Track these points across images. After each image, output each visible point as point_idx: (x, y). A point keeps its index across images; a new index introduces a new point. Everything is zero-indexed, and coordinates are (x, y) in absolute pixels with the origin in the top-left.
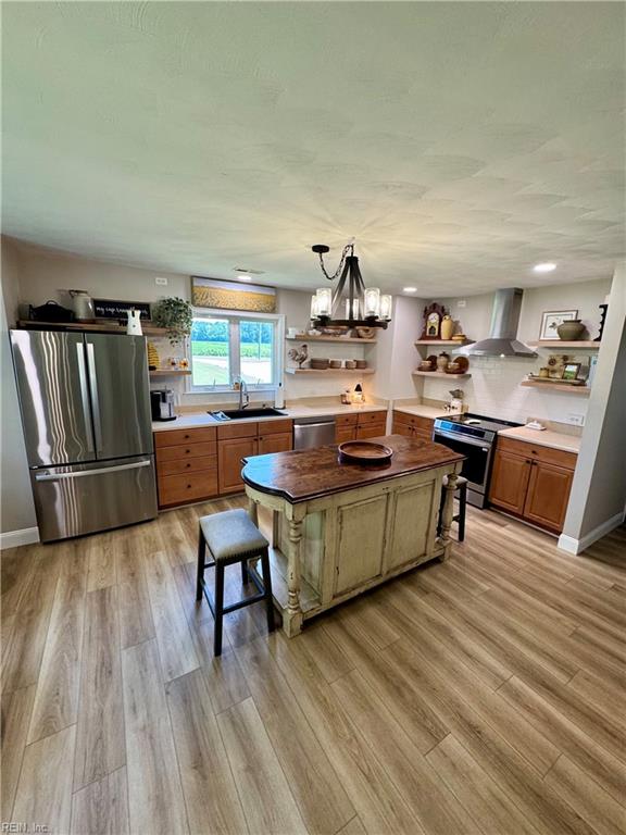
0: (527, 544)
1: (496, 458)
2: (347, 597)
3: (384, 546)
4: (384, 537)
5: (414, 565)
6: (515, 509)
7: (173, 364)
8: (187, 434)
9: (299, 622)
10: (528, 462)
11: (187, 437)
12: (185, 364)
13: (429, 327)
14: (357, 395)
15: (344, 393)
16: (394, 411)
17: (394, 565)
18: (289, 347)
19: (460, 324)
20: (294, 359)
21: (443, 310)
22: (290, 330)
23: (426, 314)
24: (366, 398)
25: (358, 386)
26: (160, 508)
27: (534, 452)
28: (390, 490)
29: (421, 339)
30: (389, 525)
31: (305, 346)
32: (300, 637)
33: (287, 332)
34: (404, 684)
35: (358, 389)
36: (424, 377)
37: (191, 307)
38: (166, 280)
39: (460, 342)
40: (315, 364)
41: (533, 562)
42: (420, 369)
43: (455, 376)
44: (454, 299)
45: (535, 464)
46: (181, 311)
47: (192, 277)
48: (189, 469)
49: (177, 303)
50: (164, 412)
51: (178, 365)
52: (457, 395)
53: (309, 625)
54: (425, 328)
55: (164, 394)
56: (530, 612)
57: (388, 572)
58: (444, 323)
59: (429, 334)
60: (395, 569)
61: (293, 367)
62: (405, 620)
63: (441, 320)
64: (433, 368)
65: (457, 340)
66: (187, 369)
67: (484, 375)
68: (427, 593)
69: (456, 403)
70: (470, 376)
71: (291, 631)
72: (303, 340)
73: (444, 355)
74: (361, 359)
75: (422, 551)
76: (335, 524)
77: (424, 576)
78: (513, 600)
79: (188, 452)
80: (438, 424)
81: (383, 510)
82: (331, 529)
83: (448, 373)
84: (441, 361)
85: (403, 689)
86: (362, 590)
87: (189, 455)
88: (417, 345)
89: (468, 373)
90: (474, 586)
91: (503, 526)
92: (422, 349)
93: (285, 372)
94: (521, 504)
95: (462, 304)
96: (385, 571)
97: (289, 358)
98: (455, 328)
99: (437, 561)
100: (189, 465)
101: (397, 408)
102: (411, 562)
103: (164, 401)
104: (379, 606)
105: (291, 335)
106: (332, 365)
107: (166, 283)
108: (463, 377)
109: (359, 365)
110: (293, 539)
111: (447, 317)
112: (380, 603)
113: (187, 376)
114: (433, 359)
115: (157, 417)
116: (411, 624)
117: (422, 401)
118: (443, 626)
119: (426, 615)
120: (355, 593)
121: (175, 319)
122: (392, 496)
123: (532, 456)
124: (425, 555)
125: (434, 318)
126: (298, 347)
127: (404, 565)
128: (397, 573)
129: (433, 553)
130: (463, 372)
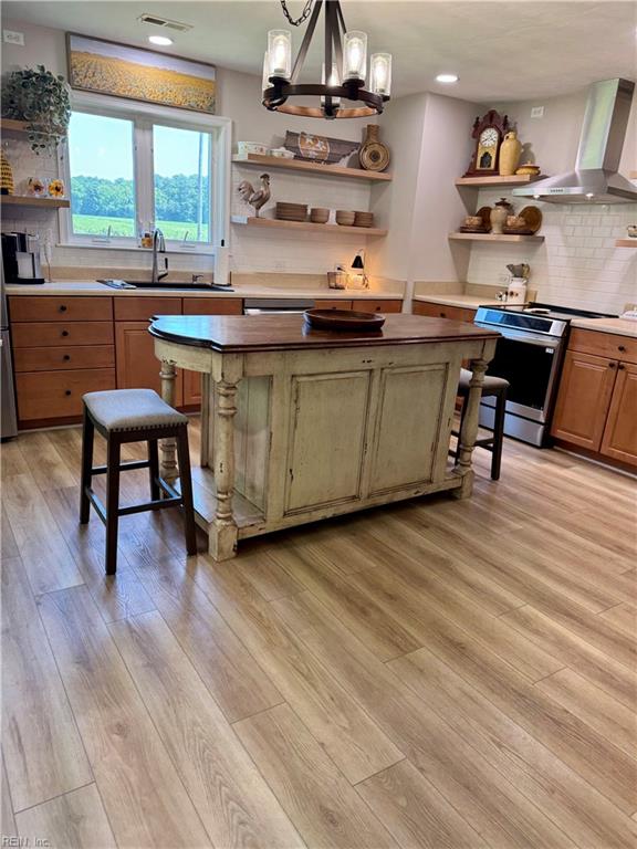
0: (598, 487)
1: (567, 364)
2: (304, 519)
3: (363, 453)
4: (364, 439)
5: (412, 494)
6: (589, 443)
7: (38, 188)
8: (64, 304)
9: (231, 540)
10: (612, 365)
11: (63, 309)
12: (58, 189)
13: (480, 155)
14: (354, 275)
15: (333, 269)
16: (414, 301)
17: (379, 486)
18: (240, 178)
19: (533, 149)
20: (246, 199)
21: (506, 123)
22: (241, 145)
23: (478, 129)
24: (371, 280)
25: (358, 259)
26: (22, 425)
27: (621, 349)
28: (373, 366)
29: (468, 175)
30: (371, 420)
31: (265, 177)
32: (234, 561)
33: (235, 150)
34: (371, 605)
35: (358, 263)
36: (470, 241)
37: (67, 87)
38: (21, 36)
39: (527, 178)
40: (283, 212)
41: (597, 504)
42: (463, 230)
43: (516, 238)
44: (522, 104)
45: (622, 367)
46: (50, 91)
47: (68, 35)
48: (67, 365)
49: (44, 78)
50: (25, 269)
51: (45, 192)
52: (520, 272)
53: (246, 547)
54: (475, 156)
55: (22, 237)
56: (573, 551)
57: (369, 497)
58: (506, 145)
59: (480, 166)
60: (382, 493)
61: (245, 213)
62: (385, 550)
63: (501, 140)
64: (485, 227)
65: (524, 175)
66: (63, 197)
67: (566, 237)
68: (427, 527)
69: (516, 285)
70: (543, 238)
71: (220, 551)
72: (262, 165)
73: (503, 204)
74: (366, 211)
75: (425, 474)
76: (287, 402)
77: (428, 512)
78: (551, 539)
79: (65, 334)
80: (481, 316)
81: (362, 394)
82: (280, 408)
83: (506, 233)
84: (497, 214)
85: (367, 608)
86: (329, 513)
87: (66, 341)
88: (457, 186)
89: (540, 233)
90: (501, 524)
91: (567, 467)
92: (468, 192)
93: (232, 223)
94: (597, 433)
95: (537, 113)
96: (365, 493)
97: (238, 198)
98: (523, 157)
99: (449, 496)
100: (67, 358)
101: (420, 297)
102: (406, 487)
103: (24, 249)
104: (353, 537)
105: (242, 156)
106: (315, 217)
107: (22, 43)
108: (532, 241)
109: (359, 220)
110: (222, 411)
111: (511, 135)
112: (354, 535)
113: (61, 210)
114: (485, 213)
115: (12, 275)
116: (394, 554)
117: (464, 288)
118: (442, 559)
119: (418, 548)
120: (318, 516)
121: (39, 106)
122: (377, 375)
123: (618, 355)
124: (430, 481)
125: (489, 137)
126: (254, 179)
127: (396, 489)
128: (384, 500)
129: (443, 482)
130: (532, 233)
